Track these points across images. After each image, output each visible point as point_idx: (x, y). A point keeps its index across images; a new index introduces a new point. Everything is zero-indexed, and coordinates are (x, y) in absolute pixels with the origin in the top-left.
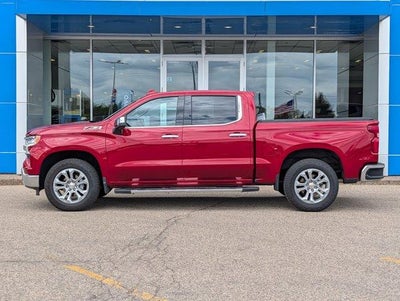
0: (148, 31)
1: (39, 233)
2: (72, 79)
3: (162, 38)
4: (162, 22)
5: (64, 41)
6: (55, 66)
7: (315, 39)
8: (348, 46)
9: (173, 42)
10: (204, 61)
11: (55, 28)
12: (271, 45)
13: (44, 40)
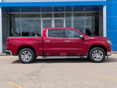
0: (37, 11)
1: (2, 71)
2: (16, 25)
3: (41, 13)
4: (41, 8)
5: (13, 14)
6: (11, 22)
7: (85, 12)
8: (94, 14)
9: (45, 14)
10: (53, 20)
11: (10, 11)
12: (72, 15)
13: (7, 14)
